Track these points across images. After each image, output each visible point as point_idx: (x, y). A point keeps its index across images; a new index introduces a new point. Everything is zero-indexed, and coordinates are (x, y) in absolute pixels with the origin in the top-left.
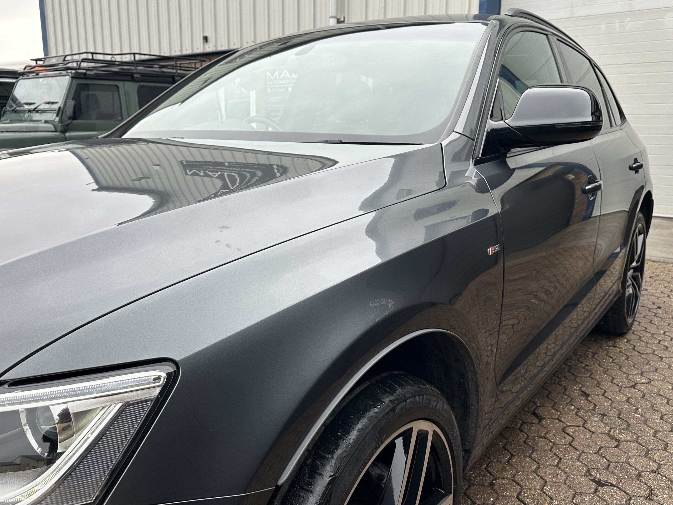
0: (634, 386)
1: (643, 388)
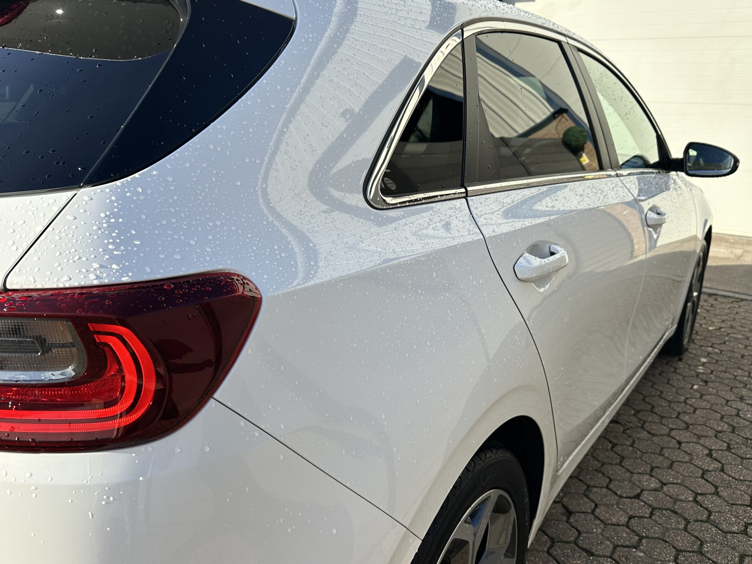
0: (638, 497)
1: (651, 499)
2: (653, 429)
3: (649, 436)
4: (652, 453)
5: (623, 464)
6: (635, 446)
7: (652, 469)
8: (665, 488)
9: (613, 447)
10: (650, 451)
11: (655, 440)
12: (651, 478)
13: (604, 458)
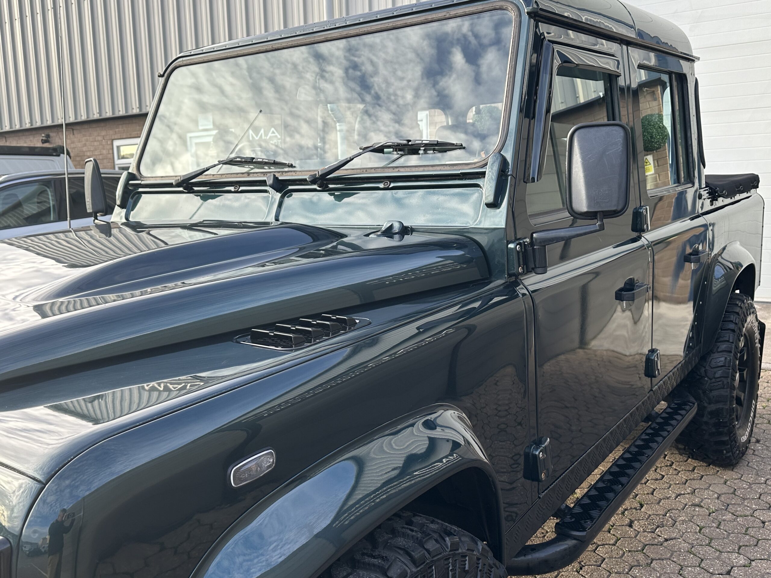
0: (728, 573)
2: (737, 511)
3: (734, 517)
4: (738, 533)
5: (712, 544)
6: (722, 528)
7: (740, 547)
8: (753, 563)
9: (701, 530)
10: (736, 531)
11: (740, 521)
12: (739, 555)
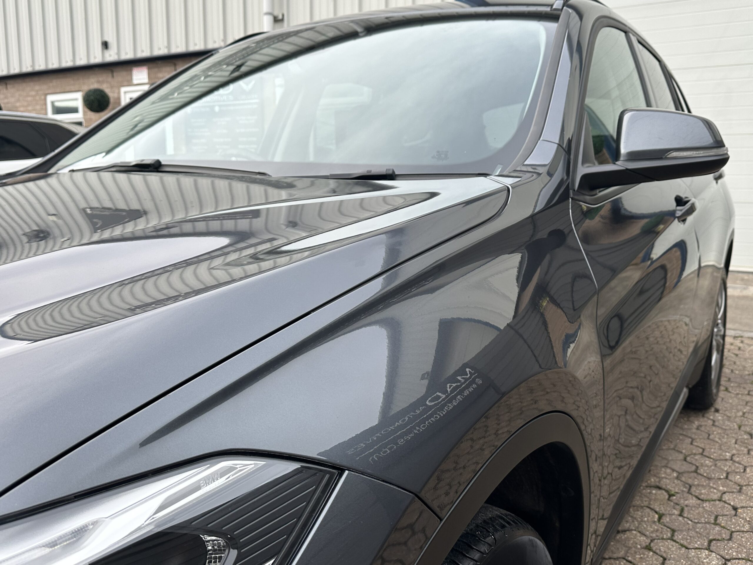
2: (701, 494)
3: (699, 501)
4: (706, 523)
5: (675, 538)
6: (685, 515)
7: (710, 541)
9: (660, 518)
10: (703, 520)
11: (706, 506)
12: (710, 553)
13: (652, 532)
